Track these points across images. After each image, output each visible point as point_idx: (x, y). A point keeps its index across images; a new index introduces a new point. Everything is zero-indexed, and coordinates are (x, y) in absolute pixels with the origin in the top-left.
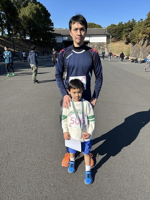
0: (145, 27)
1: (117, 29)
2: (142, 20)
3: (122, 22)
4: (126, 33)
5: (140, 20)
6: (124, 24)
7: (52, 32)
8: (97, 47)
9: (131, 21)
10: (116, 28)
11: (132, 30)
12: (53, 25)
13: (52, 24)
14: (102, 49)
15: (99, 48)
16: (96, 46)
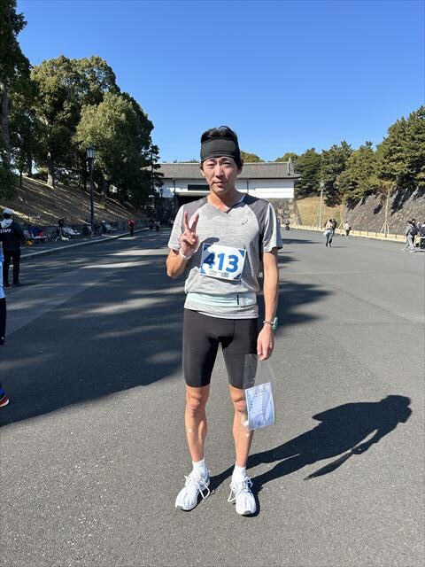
2: (371, 144)
3: (313, 149)
4: (329, 176)
5: (365, 145)
7: (154, 170)
9: (340, 146)
10: (298, 163)
11: (344, 168)
12: (157, 153)
13: (155, 150)
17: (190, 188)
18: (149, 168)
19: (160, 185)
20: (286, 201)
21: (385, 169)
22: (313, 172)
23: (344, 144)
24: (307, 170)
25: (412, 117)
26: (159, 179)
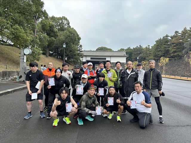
3: (130, 47)
5: (148, 46)
7: (80, 53)
13: (81, 46)
17: (91, 58)
20: (123, 63)
23: (140, 46)
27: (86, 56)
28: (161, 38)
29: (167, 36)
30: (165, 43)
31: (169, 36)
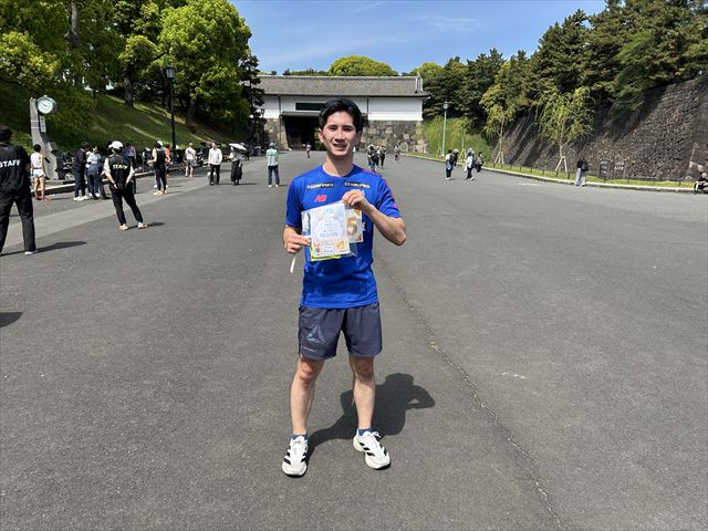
0: (536, 76)
1: (443, 80)
2: (524, 54)
3: (457, 59)
4: (475, 93)
5: (517, 55)
6: (466, 64)
7: (253, 86)
8: (392, 135)
9: (489, 55)
11: (492, 83)
12: (256, 65)
13: (254, 62)
14: (409, 143)
15: (401, 137)
16: (389, 131)
17: (299, 106)
18: (247, 83)
19: (260, 104)
20: (413, 124)
21: (535, 86)
22: (456, 88)
23: (494, 52)
24: (448, 84)
25: (567, 23)
26: (259, 97)
27: (279, 98)
28: (557, 25)
29: (579, 17)
30: (571, 43)
31: (587, 15)
